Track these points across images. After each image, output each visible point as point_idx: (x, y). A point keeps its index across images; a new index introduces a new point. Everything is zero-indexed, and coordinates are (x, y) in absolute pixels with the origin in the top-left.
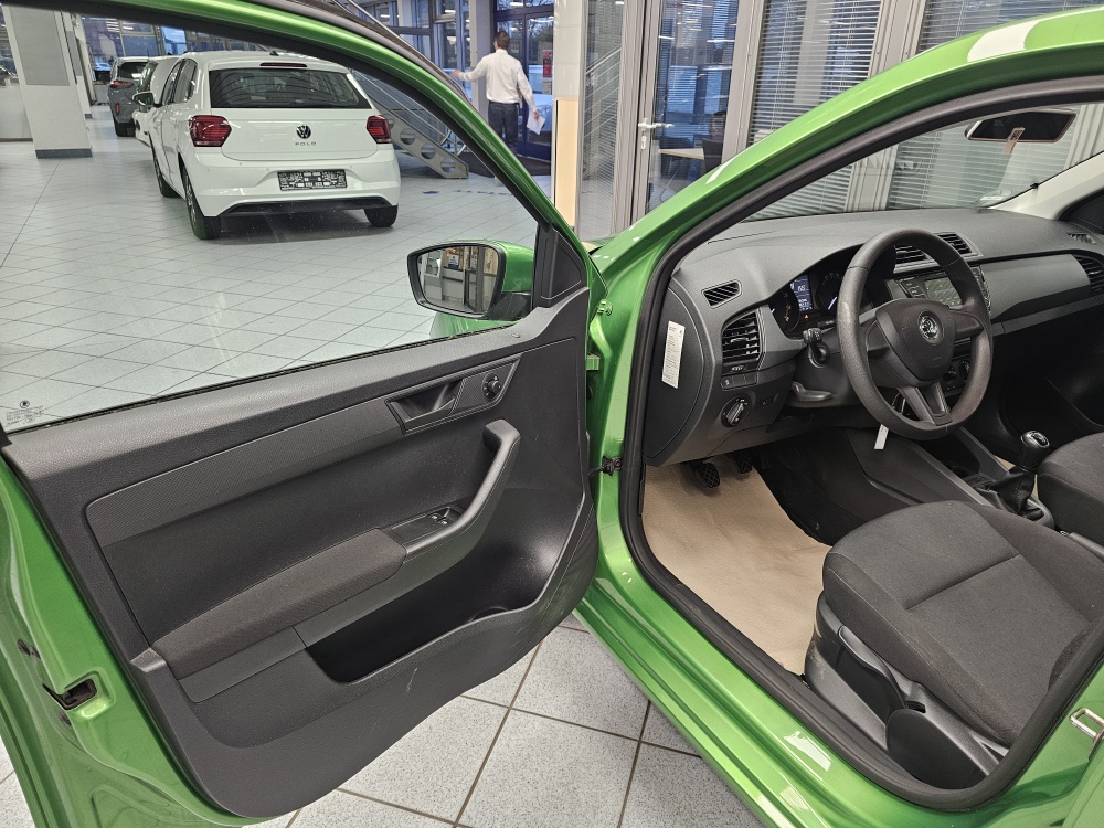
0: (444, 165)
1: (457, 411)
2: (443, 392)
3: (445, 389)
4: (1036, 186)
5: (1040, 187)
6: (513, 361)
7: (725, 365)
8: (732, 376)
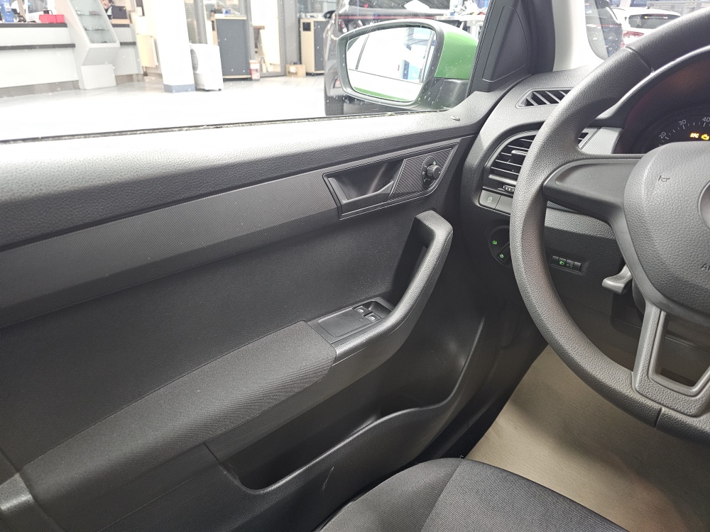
1: (395, 195)
2: (380, 173)
3: (382, 170)
6: (452, 147)
7: (491, 177)
8: (499, 195)
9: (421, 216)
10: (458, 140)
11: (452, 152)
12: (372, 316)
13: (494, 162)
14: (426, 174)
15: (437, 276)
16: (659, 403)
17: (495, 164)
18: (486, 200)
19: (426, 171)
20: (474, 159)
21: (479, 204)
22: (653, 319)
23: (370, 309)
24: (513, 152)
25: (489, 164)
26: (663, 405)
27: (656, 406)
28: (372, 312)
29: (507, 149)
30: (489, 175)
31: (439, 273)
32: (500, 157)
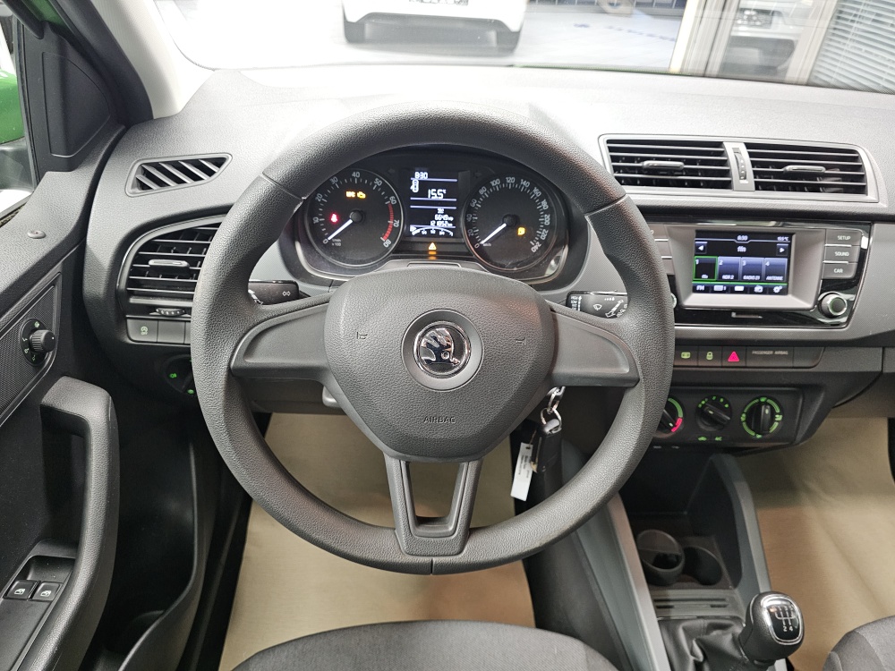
6: (52, 286)
7: (133, 300)
8: (156, 322)
9: (48, 399)
10: (58, 268)
11: (57, 292)
12: (44, 589)
13: (128, 279)
14: (32, 349)
15: (118, 476)
16: (429, 556)
17: (130, 283)
18: (139, 333)
19: (30, 344)
20: (95, 285)
21: (130, 339)
22: (395, 468)
23: (29, 578)
24: (152, 262)
25: (122, 284)
26: (432, 556)
27: (427, 560)
28: (40, 583)
29: (139, 258)
30: (128, 299)
31: (118, 468)
32: (134, 271)
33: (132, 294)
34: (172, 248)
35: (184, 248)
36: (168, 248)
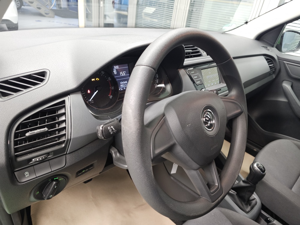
0: (46, 12)
4: (247, 23)
5: (248, 23)
7: (20, 159)
8: (32, 167)
17: (16, 150)
21: (20, 182)
24: (27, 134)
25: (12, 152)
30: (16, 160)
32: (16, 143)
33: (17, 156)
34: (38, 123)
35: (43, 121)
36: (35, 123)
